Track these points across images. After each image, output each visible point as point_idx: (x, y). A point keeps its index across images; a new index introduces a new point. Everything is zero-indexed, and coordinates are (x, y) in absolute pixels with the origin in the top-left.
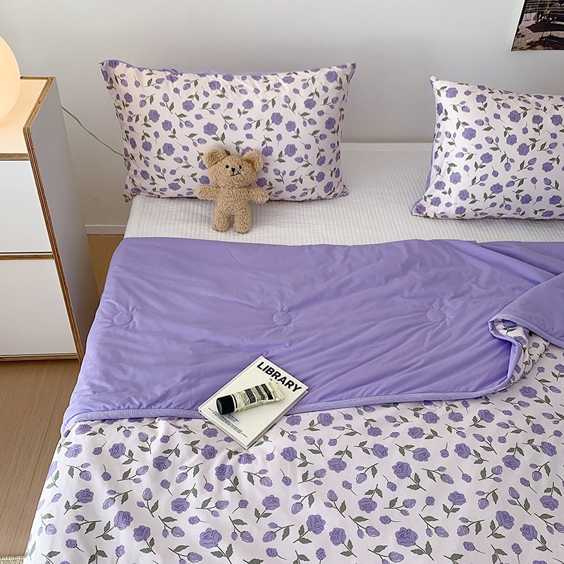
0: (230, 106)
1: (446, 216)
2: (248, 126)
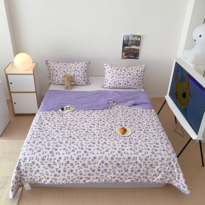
0: (68, 68)
1: (107, 88)
2: (71, 71)
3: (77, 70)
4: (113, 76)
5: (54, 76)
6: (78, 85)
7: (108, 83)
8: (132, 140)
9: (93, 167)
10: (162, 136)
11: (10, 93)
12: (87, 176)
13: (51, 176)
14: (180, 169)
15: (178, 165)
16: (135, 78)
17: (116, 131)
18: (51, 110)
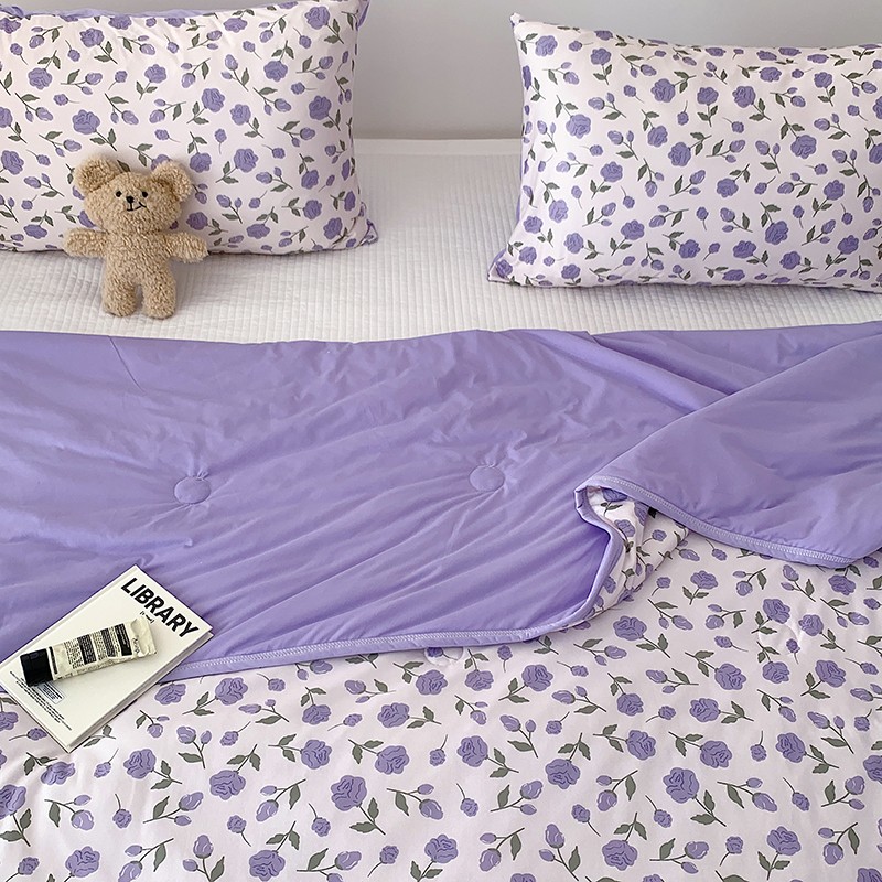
0: (121, 76)
1: (547, 283)
2: (158, 116)
3: (229, 105)
4: (620, 161)
6: (247, 254)
7: (560, 238)
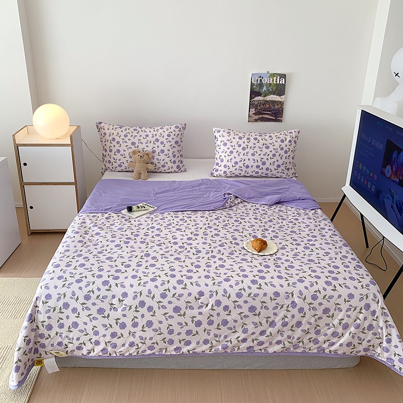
3: (160, 141)
4: (233, 150)
5: (113, 152)
6: (161, 172)
7: (222, 166)
8: (279, 262)
9: (197, 315)
10: (344, 253)
11: (23, 184)
12: (184, 336)
13: (104, 336)
14: (390, 318)
15: (386, 311)
16: (277, 154)
17: (244, 245)
18: (106, 212)
